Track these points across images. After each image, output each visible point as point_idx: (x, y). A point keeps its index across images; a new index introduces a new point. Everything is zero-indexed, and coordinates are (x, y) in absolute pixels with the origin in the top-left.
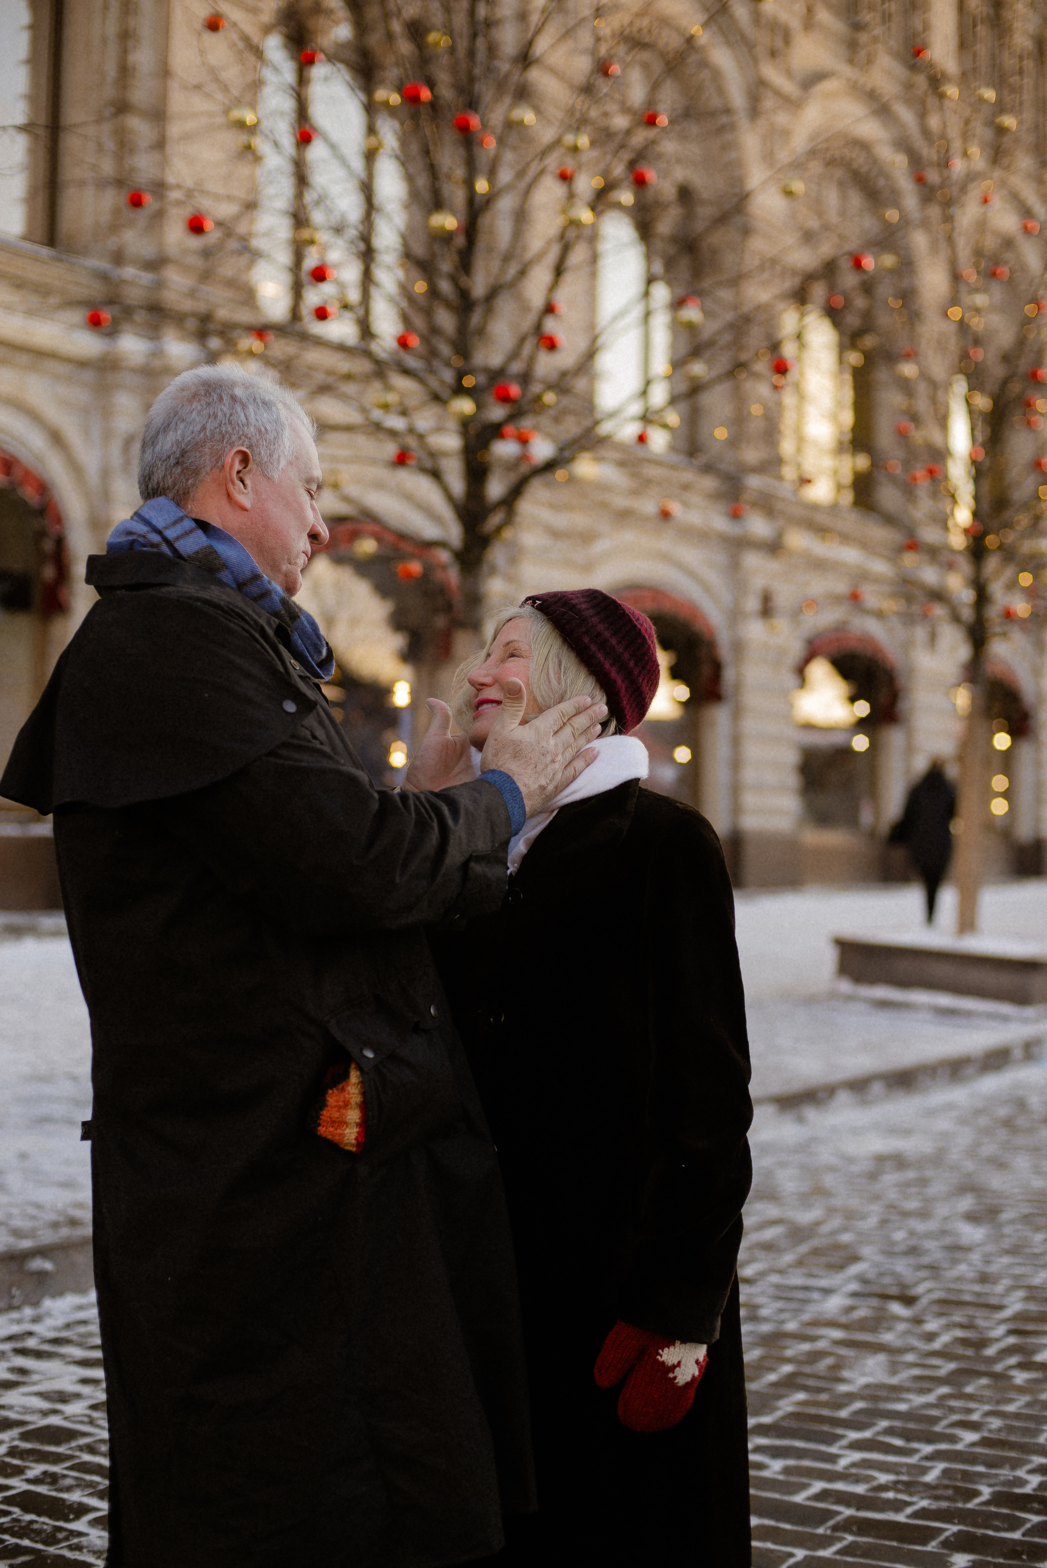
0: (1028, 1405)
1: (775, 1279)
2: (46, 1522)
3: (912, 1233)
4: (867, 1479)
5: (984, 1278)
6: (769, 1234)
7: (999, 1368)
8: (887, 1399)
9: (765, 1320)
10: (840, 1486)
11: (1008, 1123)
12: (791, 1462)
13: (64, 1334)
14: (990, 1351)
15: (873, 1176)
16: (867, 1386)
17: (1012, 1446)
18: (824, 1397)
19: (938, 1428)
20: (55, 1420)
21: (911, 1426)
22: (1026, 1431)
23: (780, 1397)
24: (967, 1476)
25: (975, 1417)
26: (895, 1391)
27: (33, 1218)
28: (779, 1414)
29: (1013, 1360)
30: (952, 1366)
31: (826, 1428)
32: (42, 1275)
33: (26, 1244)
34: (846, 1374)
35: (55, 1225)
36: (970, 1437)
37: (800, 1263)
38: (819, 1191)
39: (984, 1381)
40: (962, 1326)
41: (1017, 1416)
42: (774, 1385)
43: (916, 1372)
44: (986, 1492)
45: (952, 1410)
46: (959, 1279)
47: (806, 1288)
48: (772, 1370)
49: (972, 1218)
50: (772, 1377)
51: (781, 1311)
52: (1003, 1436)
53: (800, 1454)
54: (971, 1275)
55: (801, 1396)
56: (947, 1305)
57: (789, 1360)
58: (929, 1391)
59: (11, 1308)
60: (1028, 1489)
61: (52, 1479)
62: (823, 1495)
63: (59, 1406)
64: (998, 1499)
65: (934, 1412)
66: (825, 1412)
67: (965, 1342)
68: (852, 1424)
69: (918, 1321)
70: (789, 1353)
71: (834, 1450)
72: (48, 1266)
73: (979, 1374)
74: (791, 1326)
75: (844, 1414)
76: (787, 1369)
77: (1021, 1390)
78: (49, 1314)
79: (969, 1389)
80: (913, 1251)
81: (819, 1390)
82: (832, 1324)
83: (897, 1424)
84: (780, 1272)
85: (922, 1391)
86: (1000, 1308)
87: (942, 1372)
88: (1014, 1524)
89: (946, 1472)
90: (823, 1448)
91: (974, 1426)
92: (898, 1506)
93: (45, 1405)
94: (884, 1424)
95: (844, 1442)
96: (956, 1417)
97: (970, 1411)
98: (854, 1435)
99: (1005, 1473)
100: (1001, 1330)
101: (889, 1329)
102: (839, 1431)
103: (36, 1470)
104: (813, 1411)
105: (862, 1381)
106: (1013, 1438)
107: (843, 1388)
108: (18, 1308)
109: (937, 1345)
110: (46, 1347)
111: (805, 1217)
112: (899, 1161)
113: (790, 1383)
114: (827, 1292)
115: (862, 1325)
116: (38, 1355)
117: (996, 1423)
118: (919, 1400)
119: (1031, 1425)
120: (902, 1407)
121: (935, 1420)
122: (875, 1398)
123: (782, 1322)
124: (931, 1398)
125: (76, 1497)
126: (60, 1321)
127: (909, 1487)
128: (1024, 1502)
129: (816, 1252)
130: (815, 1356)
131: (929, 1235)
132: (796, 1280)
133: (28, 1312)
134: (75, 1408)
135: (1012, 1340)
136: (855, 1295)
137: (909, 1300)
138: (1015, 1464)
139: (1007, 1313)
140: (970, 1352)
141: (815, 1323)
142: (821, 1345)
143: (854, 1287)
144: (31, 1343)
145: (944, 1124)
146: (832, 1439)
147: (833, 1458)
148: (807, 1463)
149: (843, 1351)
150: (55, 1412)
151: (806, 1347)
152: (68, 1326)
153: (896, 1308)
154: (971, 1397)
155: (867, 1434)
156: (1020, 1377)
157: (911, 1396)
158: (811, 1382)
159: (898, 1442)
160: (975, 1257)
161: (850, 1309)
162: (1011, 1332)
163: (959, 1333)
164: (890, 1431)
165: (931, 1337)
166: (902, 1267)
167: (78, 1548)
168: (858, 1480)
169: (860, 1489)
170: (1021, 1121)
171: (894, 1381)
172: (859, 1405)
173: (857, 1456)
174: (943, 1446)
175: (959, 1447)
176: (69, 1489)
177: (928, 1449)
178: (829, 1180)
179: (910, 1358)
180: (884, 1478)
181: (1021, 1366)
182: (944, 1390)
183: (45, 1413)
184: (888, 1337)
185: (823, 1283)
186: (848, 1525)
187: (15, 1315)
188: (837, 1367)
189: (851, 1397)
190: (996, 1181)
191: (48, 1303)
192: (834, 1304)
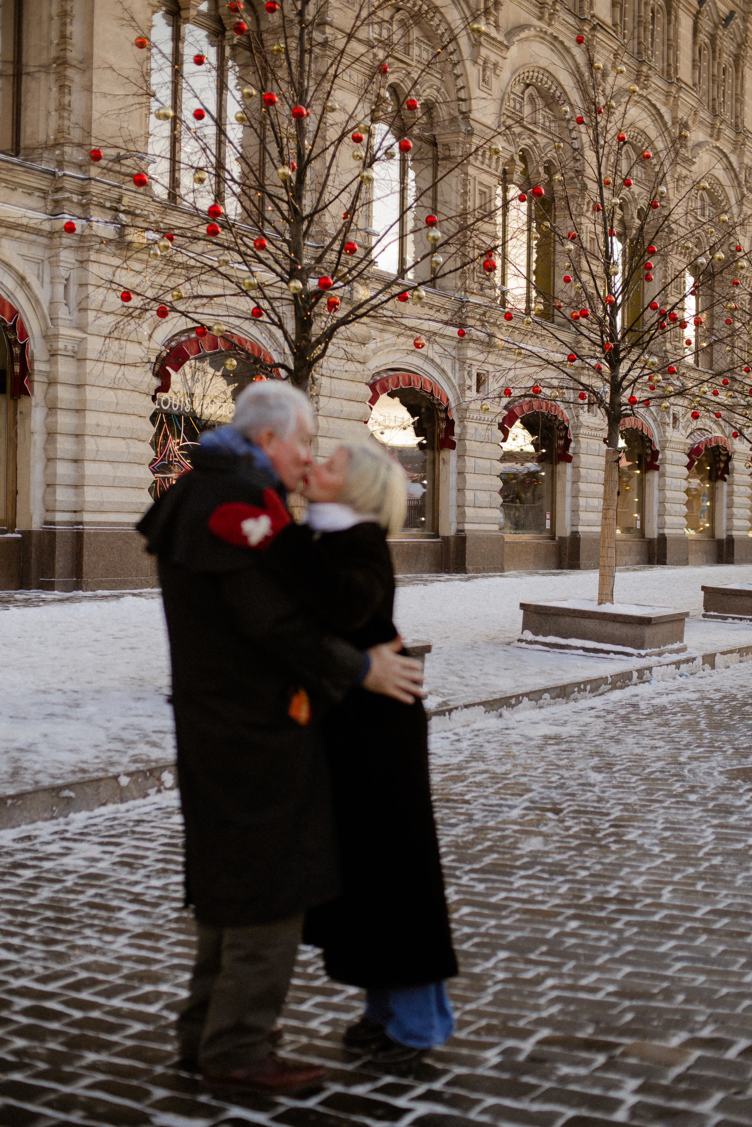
0: (617, 859)
1: (482, 801)
2: (104, 914)
3: (562, 777)
4: (529, 892)
5: (600, 800)
6: (478, 778)
7: (603, 843)
8: (542, 857)
9: (477, 821)
10: (514, 895)
11: (625, 718)
12: (490, 885)
13: (85, 831)
14: (599, 835)
15: (541, 748)
16: (531, 851)
17: (605, 877)
18: (507, 856)
19: (568, 869)
20: (92, 870)
21: (553, 868)
22: (614, 871)
23: (484, 856)
24: (580, 890)
25: (588, 865)
26: (546, 853)
27: (60, 769)
28: (483, 864)
29: (612, 839)
30: (578, 842)
31: (508, 870)
32: (69, 798)
33: (60, 782)
34: (520, 845)
35: (73, 772)
36: (583, 873)
37: (496, 793)
38: (509, 755)
39: (594, 849)
40: (585, 823)
41: (610, 864)
42: (480, 851)
43: (558, 845)
44: (589, 896)
45: (576, 861)
46: (586, 801)
47: (500, 806)
48: (480, 844)
49: (597, 769)
50: (480, 847)
51: (486, 816)
52: (602, 872)
53: (494, 881)
54: (595, 798)
55: (495, 856)
56: (578, 813)
57: (489, 840)
58: (564, 853)
59: (52, 818)
60: (611, 895)
61: (102, 896)
62: (506, 899)
63: (94, 864)
64: (595, 899)
65: (566, 863)
66: (508, 863)
67: (586, 831)
68: (523, 867)
69: (562, 821)
70: (489, 836)
71: (512, 879)
72: (72, 794)
73: (592, 845)
74: (491, 824)
75: (518, 863)
76: (488, 843)
77: (613, 852)
78: (73, 821)
79: (586, 852)
80: (562, 786)
81: (505, 853)
82: (514, 822)
83: (547, 868)
84: (486, 797)
85: (559, 853)
86: (608, 814)
87: (572, 845)
88: (602, 909)
89: (570, 889)
90: (506, 879)
91: (587, 869)
92: (543, 902)
93: (86, 863)
94: (539, 868)
95: (518, 876)
96: (577, 865)
97: (585, 862)
98: (522, 873)
99: (600, 888)
100: (607, 825)
101: (546, 825)
102: (515, 871)
103: (92, 892)
104: (500, 862)
105: (529, 849)
106: (606, 873)
107: (518, 852)
108: (56, 818)
109: (571, 832)
110: (76, 837)
111: (500, 769)
112: (557, 739)
113: (490, 850)
114: (511, 807)
115: (531, 823)
116: (75, 840)
117: (598, 867)
118: (558, 857)
119: (617, 868)
120: (549, 860)
121: (567, 866)
122: (535, 857)
123: (487, 822)
124: (566, 856)
125: (115, 903)
126: (81, 825)
127: (550, 895)
128: (609, 900)
129: (505, 787)
130: (504, 838)
131: (571, 778)
132: (494, 800)
133: (62, 820)
134: (101, 865)
135: (612, 830)
136: (526, 809)
137: (557, 811)
138: (605, 884)
139: (612, 817)
140: (589, 836)
141: (504, 822)
142: (506, 833)
143: (527, 804)
144: (68, 835)
145: (585, 719)
146: (510, 874)
147: (511, 883)
148: (497, 885)
149: (518, 835)
150: (93, 866)
151: (499, 833)
152: (86, 827)
153: (550, 815)
154: (587, 856)
155: (530, 872)
156: (614, 847)
157: (555, 855)
158: (501, 850)
159: (546, 876)
160: (596, 789)
161: (523, 816)
162: (612, 826)
163: (583, 826)
164: (542, 871)
165: (568, 829)
166: (554, 794)
167: (123, 924)
168: (523, 892)
169: (525, 896)
170: (633, 717)
171: (546, 849)
172: (526, 860)
173: (524, 882)
174: (569, 877)
175: (578, 877)
176: (111, 900)
177: (561, 879)
178: (515, 749)
179: (555, 838)
180: (537, 891)
181: (615, 842)
182: (572, 853)
183: (88, 867)
184: (544, 829)
185: (510, 803)
186: (517, 911)
187: (54, 822)
188: (516, 842)
189: (522, 856)
190: (613, 749)
191: (72, 816)
192: (515, 813)
